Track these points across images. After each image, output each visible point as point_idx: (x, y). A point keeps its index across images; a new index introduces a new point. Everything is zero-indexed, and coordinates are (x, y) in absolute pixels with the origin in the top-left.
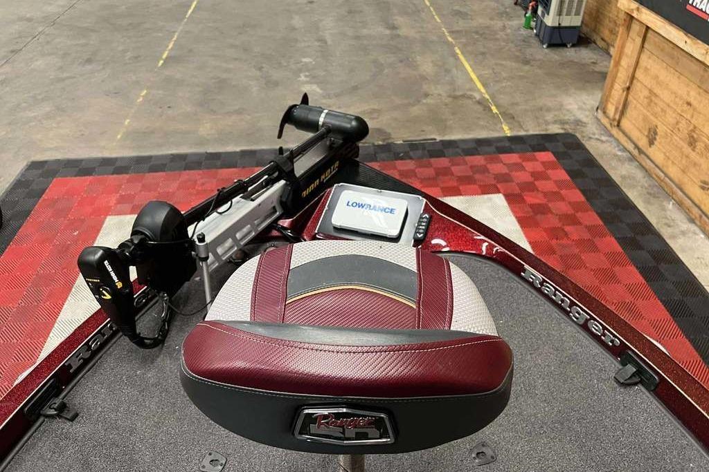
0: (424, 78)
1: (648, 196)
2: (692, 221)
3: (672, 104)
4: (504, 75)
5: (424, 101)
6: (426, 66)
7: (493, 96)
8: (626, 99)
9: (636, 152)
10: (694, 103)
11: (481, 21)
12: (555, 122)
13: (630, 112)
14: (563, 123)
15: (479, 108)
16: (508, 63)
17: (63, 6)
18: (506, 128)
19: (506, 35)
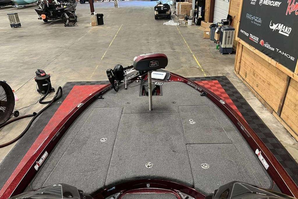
0: (182, 63)
1: (244, 91)
2: (255, 96)
3: (249, 65)
4: (207, 61)
5: (181, 68)
6: (183, 59)
7: (202, 67)
8: (240, 66)
9: (242, 80)
10: (253, 63)
11: (202, 47)
12: (220, 73)
13: (241, 69)
14: (223, 74)
15: (198, 70)
16: (209, 59)
17: (71, 44)
18: (205, 75)
19: (210, 51)
